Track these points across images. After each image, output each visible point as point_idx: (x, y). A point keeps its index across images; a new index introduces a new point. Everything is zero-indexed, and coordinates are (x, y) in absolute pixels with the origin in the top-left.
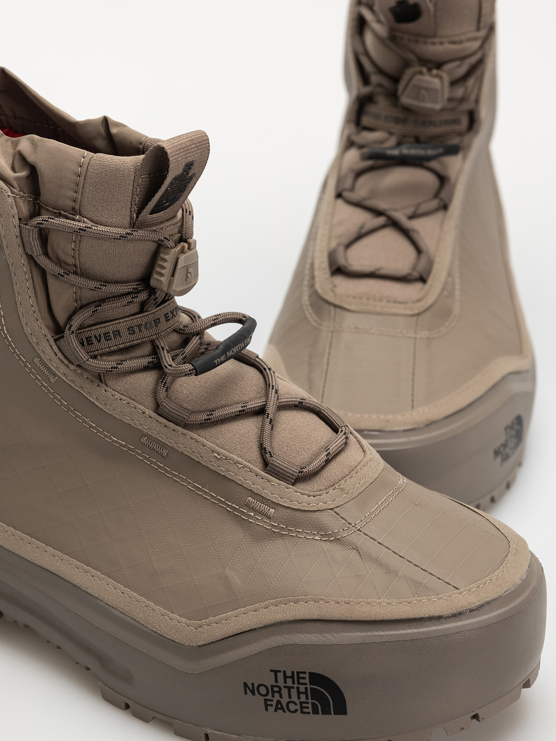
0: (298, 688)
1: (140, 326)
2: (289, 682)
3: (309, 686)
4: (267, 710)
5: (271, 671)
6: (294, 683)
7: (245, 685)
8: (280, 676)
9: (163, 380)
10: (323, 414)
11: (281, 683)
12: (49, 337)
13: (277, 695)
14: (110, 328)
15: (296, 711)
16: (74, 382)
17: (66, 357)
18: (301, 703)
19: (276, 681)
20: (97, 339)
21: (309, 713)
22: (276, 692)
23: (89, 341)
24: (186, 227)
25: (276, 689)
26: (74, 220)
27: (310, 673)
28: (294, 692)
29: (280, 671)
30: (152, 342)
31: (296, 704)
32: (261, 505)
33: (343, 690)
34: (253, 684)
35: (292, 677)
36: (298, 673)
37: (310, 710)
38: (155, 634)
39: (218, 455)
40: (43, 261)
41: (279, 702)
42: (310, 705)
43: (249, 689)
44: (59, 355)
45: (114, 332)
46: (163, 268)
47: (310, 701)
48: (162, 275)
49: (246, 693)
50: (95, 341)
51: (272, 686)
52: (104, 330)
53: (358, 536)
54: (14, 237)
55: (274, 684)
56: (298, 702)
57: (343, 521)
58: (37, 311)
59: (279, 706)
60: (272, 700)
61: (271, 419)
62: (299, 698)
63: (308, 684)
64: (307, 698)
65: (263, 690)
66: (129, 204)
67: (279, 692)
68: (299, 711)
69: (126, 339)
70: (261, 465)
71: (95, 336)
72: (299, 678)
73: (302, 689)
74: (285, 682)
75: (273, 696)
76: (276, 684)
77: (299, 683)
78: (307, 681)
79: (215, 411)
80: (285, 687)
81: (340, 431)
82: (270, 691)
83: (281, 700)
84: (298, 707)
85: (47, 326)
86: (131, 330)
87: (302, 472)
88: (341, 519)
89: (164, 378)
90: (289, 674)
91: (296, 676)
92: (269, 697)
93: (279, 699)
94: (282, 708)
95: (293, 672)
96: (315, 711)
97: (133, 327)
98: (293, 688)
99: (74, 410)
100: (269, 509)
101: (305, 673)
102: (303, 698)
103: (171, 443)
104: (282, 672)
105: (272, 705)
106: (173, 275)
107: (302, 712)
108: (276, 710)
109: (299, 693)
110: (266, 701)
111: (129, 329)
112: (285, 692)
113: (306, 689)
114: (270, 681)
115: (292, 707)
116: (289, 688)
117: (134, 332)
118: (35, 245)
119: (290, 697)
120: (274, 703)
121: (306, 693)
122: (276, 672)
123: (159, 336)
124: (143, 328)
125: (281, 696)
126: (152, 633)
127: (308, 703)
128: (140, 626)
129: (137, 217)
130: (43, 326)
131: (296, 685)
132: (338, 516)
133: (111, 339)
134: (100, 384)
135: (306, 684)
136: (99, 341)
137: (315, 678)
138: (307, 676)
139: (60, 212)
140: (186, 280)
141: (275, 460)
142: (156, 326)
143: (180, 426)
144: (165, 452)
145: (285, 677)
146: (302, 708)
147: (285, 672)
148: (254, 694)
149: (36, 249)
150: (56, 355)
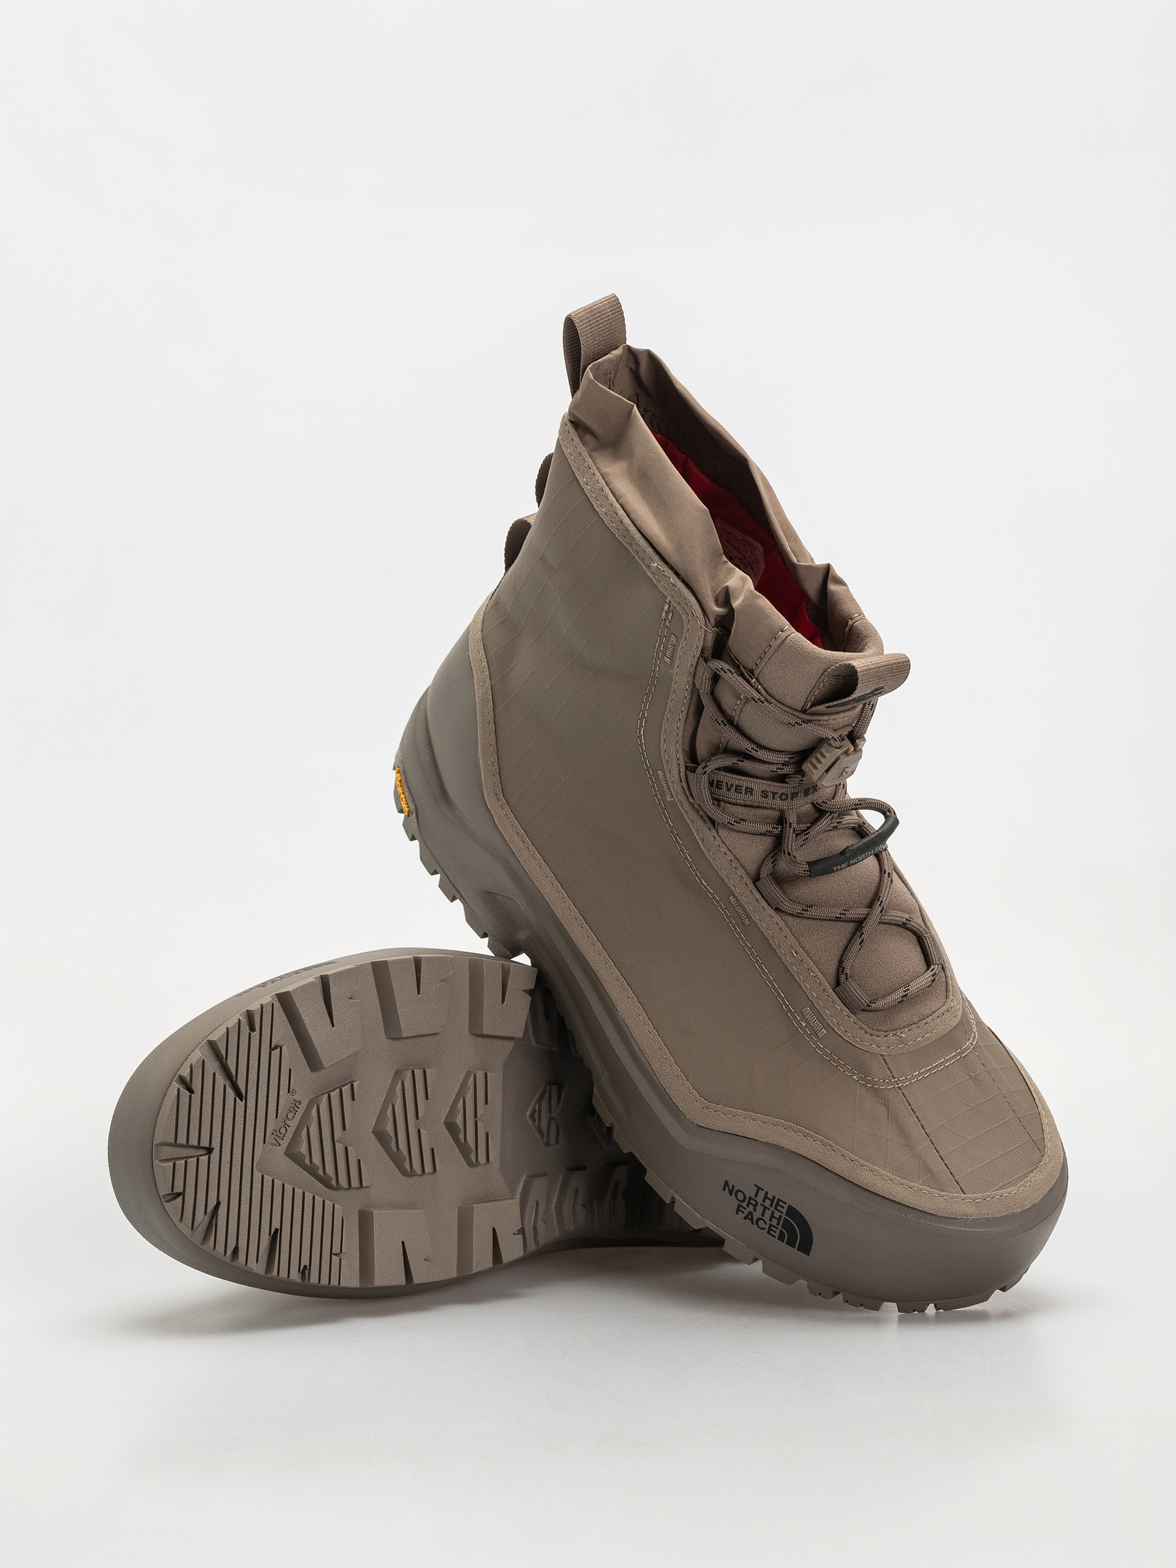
0: (773, 1212)
1: (774, 794)
2: (767, 1203)
3: (784, 1216)
4: (737, 1213)
5: (755, 1185)
6: (771, 1206)
7: (726, 1183)
8: (761, 1194)
9: (774, 855)
10: (923, 941)
11: (760, 1199)
12: (682, 763)
13: (751, 1208)
14: (745, 782)
15: (764, 1229)
16: (687, 813)
17: (689, 788)
18: (771, 1225)
19: (756, 1196)
20: (728, 787)
21: (775, 1237)
22: (752, 1204)
23: (719, 784)
24: (861, 725)
25: (752, 1202)
26: (749, 682)
27: (789, 1205)
28: (768, 1214)
29: (763, 1190)
30: (782, 812)
31: (766, 1224)
32: (815, 1021)
33: (814, 1235)
34: (733, 1187)
35: (772, 1201)
36: (779, 1200)
37: (777, 1235)
38: (663, 1090)
39: (796, 953)
40: (706, 701)
41: (750, 1213)
42: (778, 1232)
43: (729, 1188)
44: (684, 784)
45: (747, 788)
46: (819, 762)
47: (780, 1227)
48: (815, 767)
49: (724, 1190)
50: (724, 787)
51: (750, 1198)
52: (737, 782)
53: (896, 1094)
54: (689, 664)
55: (753, 1197)
56: (768, 1222)
57: (888, 1072)
58: (680, 735)
59: (750, 1217)
60: (745, 1209)
61: (863, 940)
62: (771, 1220)
63: (784, 1213)
64: (778, 1224)
65: (740, 1196)
66: (809, 692)
67: (755, 1206)
68: (766, 1230)
69: (756, 798)
70: (833, 982)
71: (727, 783)
72: (777, 1204)
73: (777, 1214)
74: (764, 1201)
75: (748, 1206)
76: (755, 1198)
77: (776, 1208)
78: (784, 1211)
79: (812, 907)
80: (761, 1204)
81: (931, 969)
82: (747, 1201)
83: (754, 1213)
84: (767, 1227)
85: (683, 749)
86: (765, 794)
87: (869, 1006)
88: (887, 1069)
89: (776, 854)
90: (770, 1196)
91: (777, 1203)
92: (744, 1204)
93: (752, 1211)
94: (752, 1220)
95: (774, 1197)
96: (781, 1238)
97: (767, 792)
98: (769, 1209)
99: (677, 835)
100: (822, 1029)
101: (785, 1203)
102: (774, 1222)
103: (756, 917)
104: (765, 1192)
105: (743, 1212)
106: (827, 771)
107: (769, 1232)
108: (745, 1218)
109: (772, 1216)
110: (739, 1206)
111: (763, 792)
112: (760, 1209)
113: (781, 1216)
114: (750, 1192)
115: (761, 1224)
116: (765, 1208)
117: (767, 797)
118: (705, 683)
119: (763, 1215)
120: (746, 1212)
121: (779, 1219)
122: (759, 1189)
123: (790, 809)
124: (777, 796)
125: (755, 1210)
126: (661, 1088)
127: (777, 1229)
128: (652, 1074)
129: (811, 707)
130: (680, 751)
131: (772, 1209)
132: (885, 1065)
133: (741, 793)
134: (712, 828)
135: (782, 1213)
136: (729, 790)
137: (792, 1212)
138: (786, 1207)
139: (739, 666)
140: (840, 777)
141: (848, 984)
142: (792, 799)
143: (772, 908)
144: (747, 922)
145: (766, 1197)
146: (770, 1229)
147: (767, 1193)
148: (731, 1194)
149: (704, 687)
150: (681, 782)
